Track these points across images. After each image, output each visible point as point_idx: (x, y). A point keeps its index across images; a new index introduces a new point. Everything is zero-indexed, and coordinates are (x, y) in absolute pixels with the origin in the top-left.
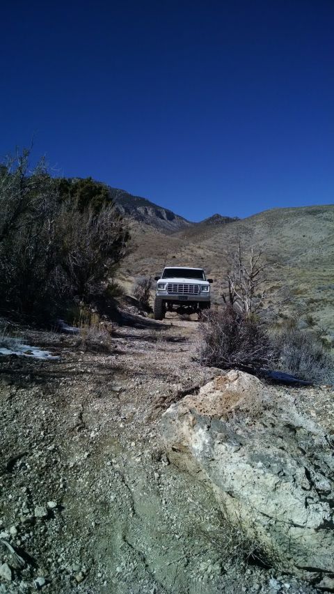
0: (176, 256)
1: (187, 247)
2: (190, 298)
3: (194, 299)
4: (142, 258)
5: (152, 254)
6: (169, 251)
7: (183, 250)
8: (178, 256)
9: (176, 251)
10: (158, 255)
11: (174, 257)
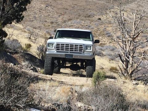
0: (102, 18)
1: (112, 10)
2: (75, 56)
3: (78, 58)
4: (70, 20)
5: (80, 16)
6: (95, 13)
7: (108, 12)
8: (103, 18)
9: (102, 14)
10: (85, 17)
11: (100, 19)
